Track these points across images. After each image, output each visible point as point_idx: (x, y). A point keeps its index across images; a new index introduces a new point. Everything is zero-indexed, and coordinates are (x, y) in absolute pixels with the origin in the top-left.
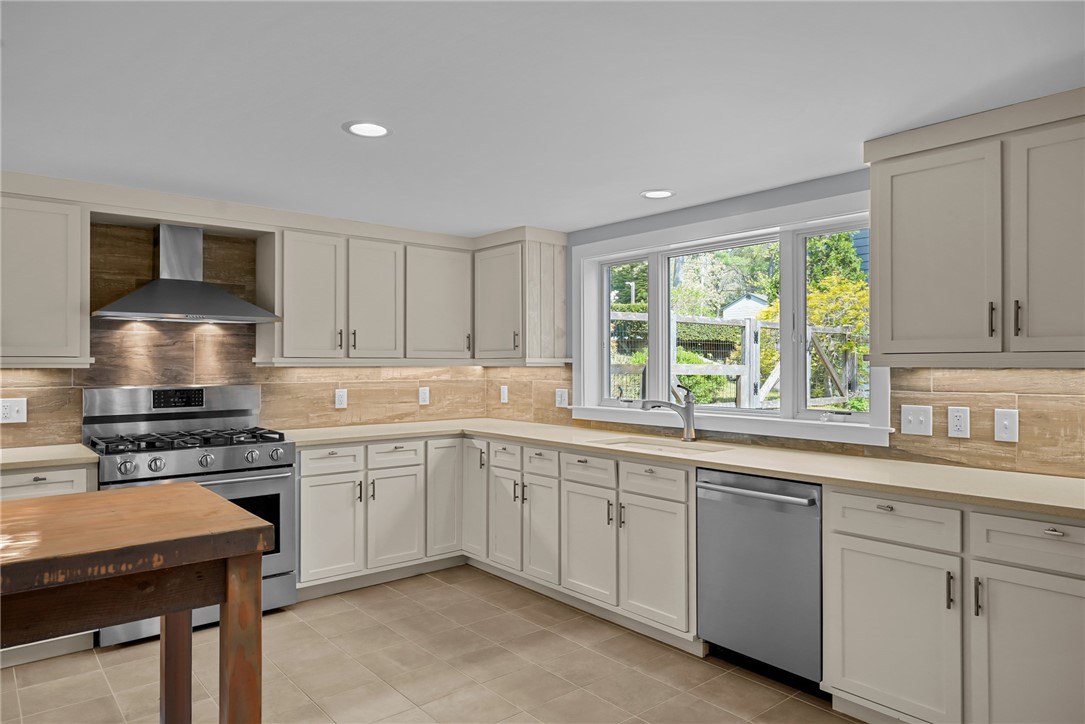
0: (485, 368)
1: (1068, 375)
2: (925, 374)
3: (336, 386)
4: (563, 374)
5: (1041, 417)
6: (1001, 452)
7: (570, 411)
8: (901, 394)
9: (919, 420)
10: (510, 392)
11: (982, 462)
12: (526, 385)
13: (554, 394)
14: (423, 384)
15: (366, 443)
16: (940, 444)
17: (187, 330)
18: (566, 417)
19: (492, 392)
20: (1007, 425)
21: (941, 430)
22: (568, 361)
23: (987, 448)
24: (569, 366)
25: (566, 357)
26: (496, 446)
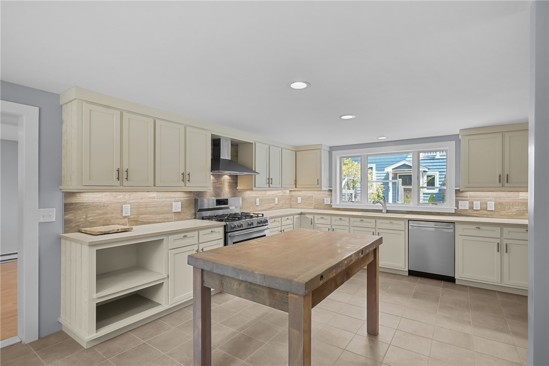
0: (290, 191)
1: (508, 193)
2: (466, 193)
3: (256, 197)
4: (328, 193)
5: (500, 203)
6: (489, 213)
7: (332, 205)
8: (458, 198)
9: (464, 205)
10: (302, 199)
11: (483, 216)
12: (310, 197)
13: (324, 200)
14: (276, 196)
15: (281, 217)
16: (471, 212)
17: (221, 177)
18: (330, 207)
19: (293, 199)
20: (491, 206)
21: (471, 208)
22: (331, 189)
23: (485, 212)
24: (330, 191)
25: (329, 187)
26: (316, 217)
